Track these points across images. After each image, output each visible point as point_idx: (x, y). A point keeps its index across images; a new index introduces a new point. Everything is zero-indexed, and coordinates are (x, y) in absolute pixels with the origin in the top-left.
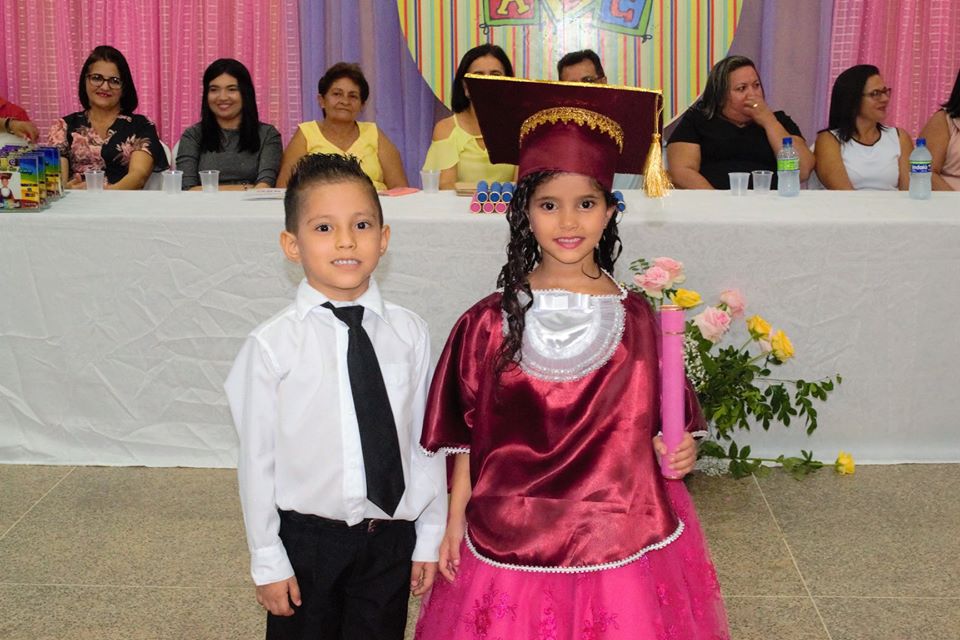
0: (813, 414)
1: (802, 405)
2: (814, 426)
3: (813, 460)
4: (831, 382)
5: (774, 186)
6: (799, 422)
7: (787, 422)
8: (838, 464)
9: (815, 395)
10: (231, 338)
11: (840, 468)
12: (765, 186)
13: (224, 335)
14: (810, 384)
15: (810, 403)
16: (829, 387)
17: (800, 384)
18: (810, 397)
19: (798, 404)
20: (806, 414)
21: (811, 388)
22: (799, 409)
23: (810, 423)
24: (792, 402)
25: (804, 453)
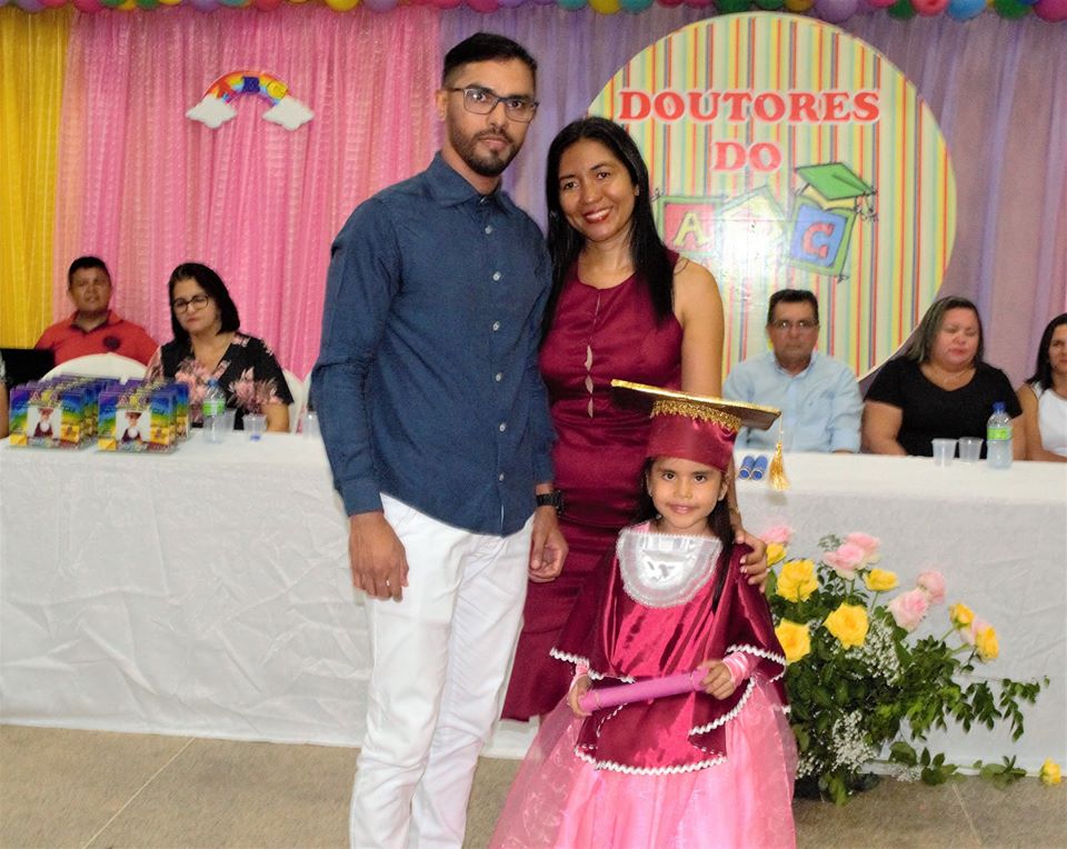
0: (1019, 717)
1: (1006, 708)
2: (1020, 731)
3: (1015, 766)
4: (1037, 683)
5: (983, 455)
6: (1004, 726)
7: (991, 725)
8: (1043, 774)
9: (1024, 695)
11: (1045, 778)
12: (972, 457)
14: (1016, 684)
15: (1016, 706)
16: (1036, 689)
17: (1006, 682)
18: (1017, 699)
19: (1003, 704)
20: (1011, 717)
21: (1017, 687)
22: (1004, 711)
23: (1015, 727)
24: (997, 703)
25: (1006, 759)
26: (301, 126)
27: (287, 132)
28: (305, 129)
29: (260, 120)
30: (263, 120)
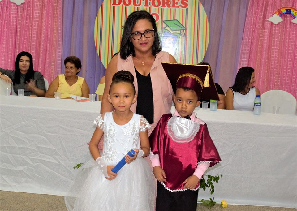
0: (213, 187)
1: (209, 184)
2: (213, 191)
3: (213, 201)
4: (219, 177)
6: (208, 189)
7: (204, 189)
8: (221, 204)
9: (214, 181)
10: (19, 147)
11: (222, 205)
13: (17, 146)
14: (212, 177)
15: (212, 183)
16: (218, 178)
17: (209, 176)
18: (212, 181)
19: (208, 183)
20: (210, 187)
21: (213, 178)
22: (208, 185)
23: (212, 190)
24: (206, 182)
25: (211, 199)
26: (22, 4)
27: (17, 6)
28: (23, 5)
29: (9, 2)
30: (10, 2)
